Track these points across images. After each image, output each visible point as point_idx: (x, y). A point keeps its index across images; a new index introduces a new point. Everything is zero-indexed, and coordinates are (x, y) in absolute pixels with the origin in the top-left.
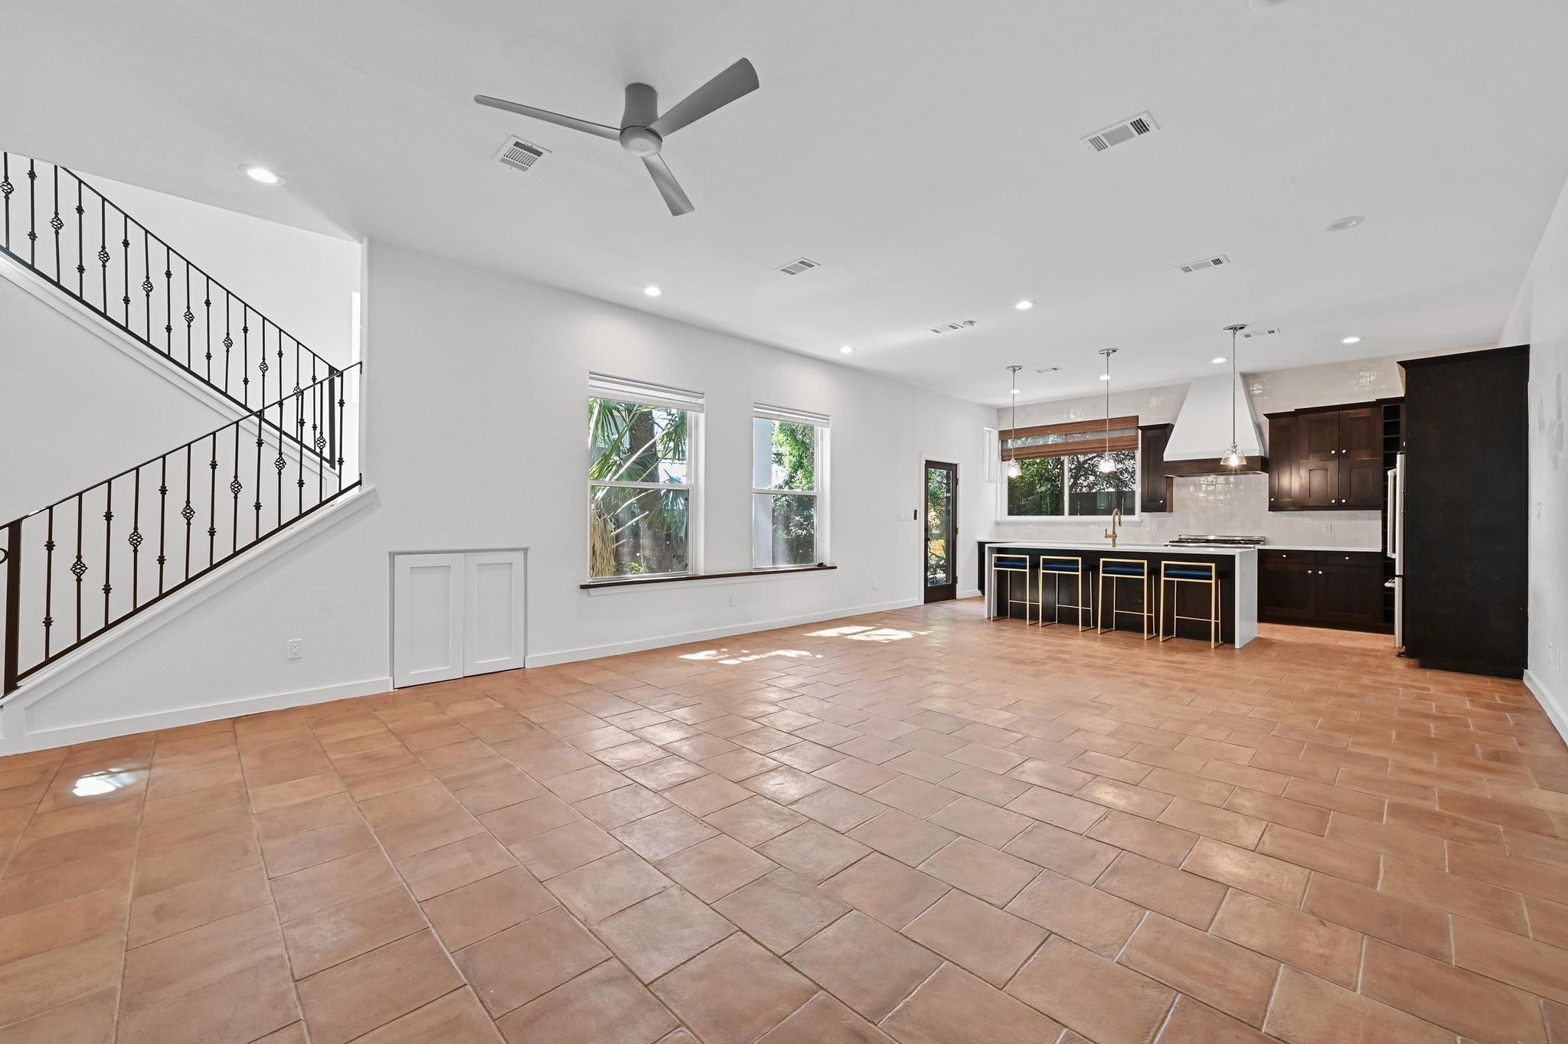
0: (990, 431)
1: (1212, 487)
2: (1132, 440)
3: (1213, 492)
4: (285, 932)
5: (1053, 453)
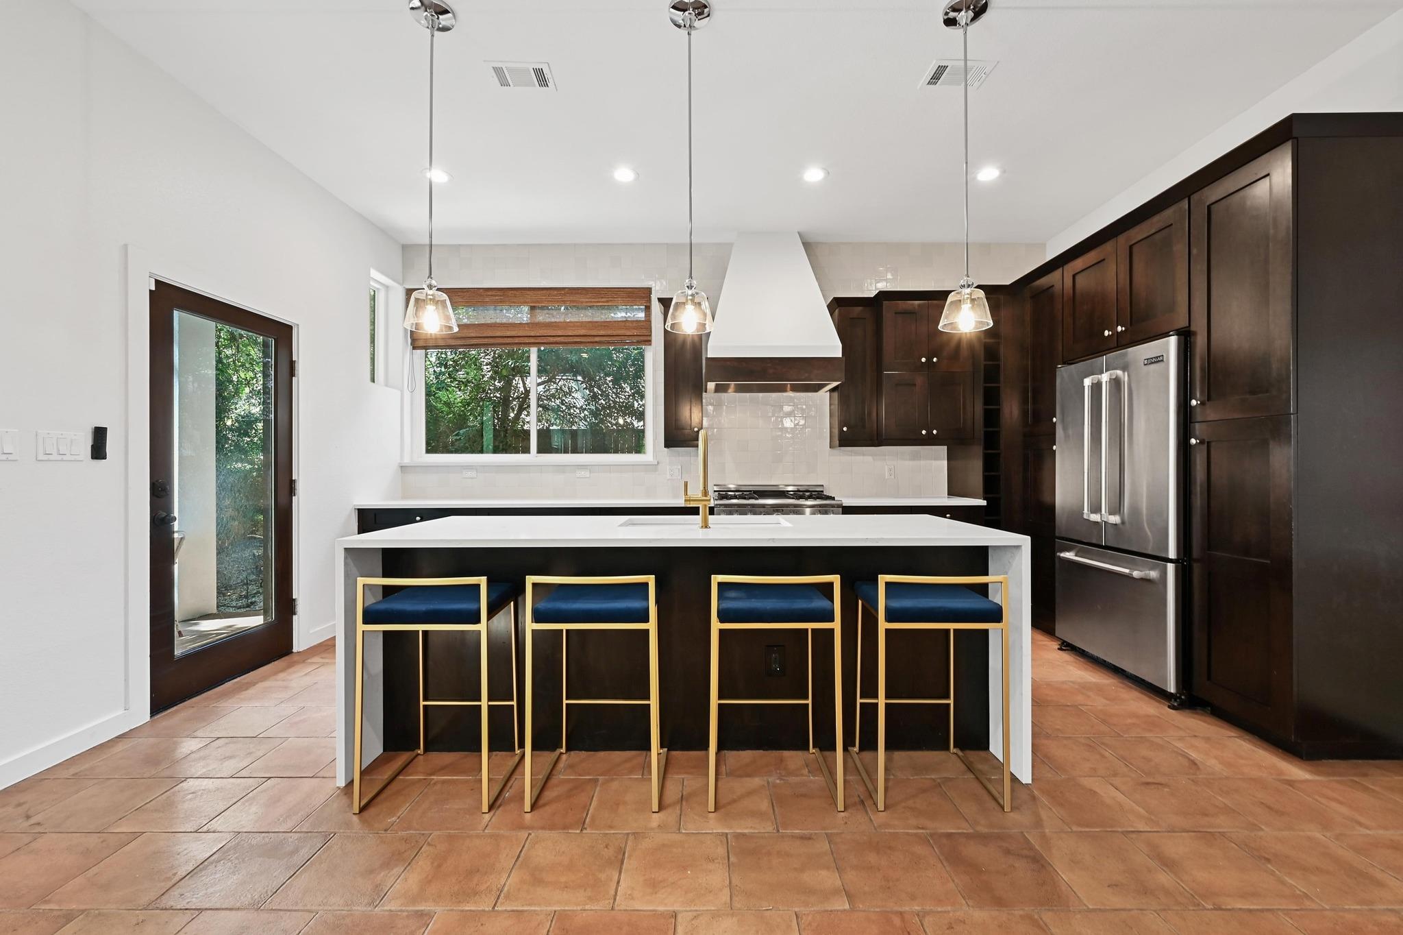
0: (387, 287)
5: (509, 340)
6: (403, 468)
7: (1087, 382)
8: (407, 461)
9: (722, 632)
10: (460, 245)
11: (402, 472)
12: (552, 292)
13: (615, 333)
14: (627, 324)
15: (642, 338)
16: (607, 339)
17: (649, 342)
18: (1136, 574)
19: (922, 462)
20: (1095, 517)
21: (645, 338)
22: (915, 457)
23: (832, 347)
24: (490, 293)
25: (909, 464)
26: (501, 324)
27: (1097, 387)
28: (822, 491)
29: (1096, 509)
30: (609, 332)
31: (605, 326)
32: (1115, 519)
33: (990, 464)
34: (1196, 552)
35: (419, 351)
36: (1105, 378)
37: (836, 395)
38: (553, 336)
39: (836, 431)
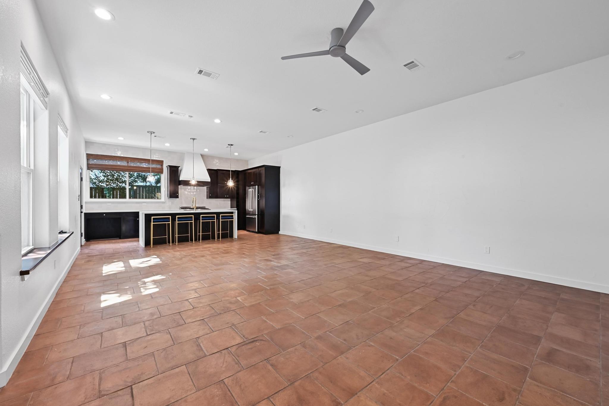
1: (190, 190)
2: (160, 170)
3: (190, 192)
4: (472, 352)
7: (249, 190)
9: (202, 222)
14: (157, 169)
17: (162, 173)
18: (253, 217)
19: (226, 202)
20: (250, 210)
22: (224, 201)
23: (208, 179)
24: (116, 157)
25: (223, 202)
27: (250, 191)
29: (250, 209)
32: (252, 210)
33: (238, 202)
34: (259, 214)
36: (251, 190)
37: (208, 188)
39: (208, 195)
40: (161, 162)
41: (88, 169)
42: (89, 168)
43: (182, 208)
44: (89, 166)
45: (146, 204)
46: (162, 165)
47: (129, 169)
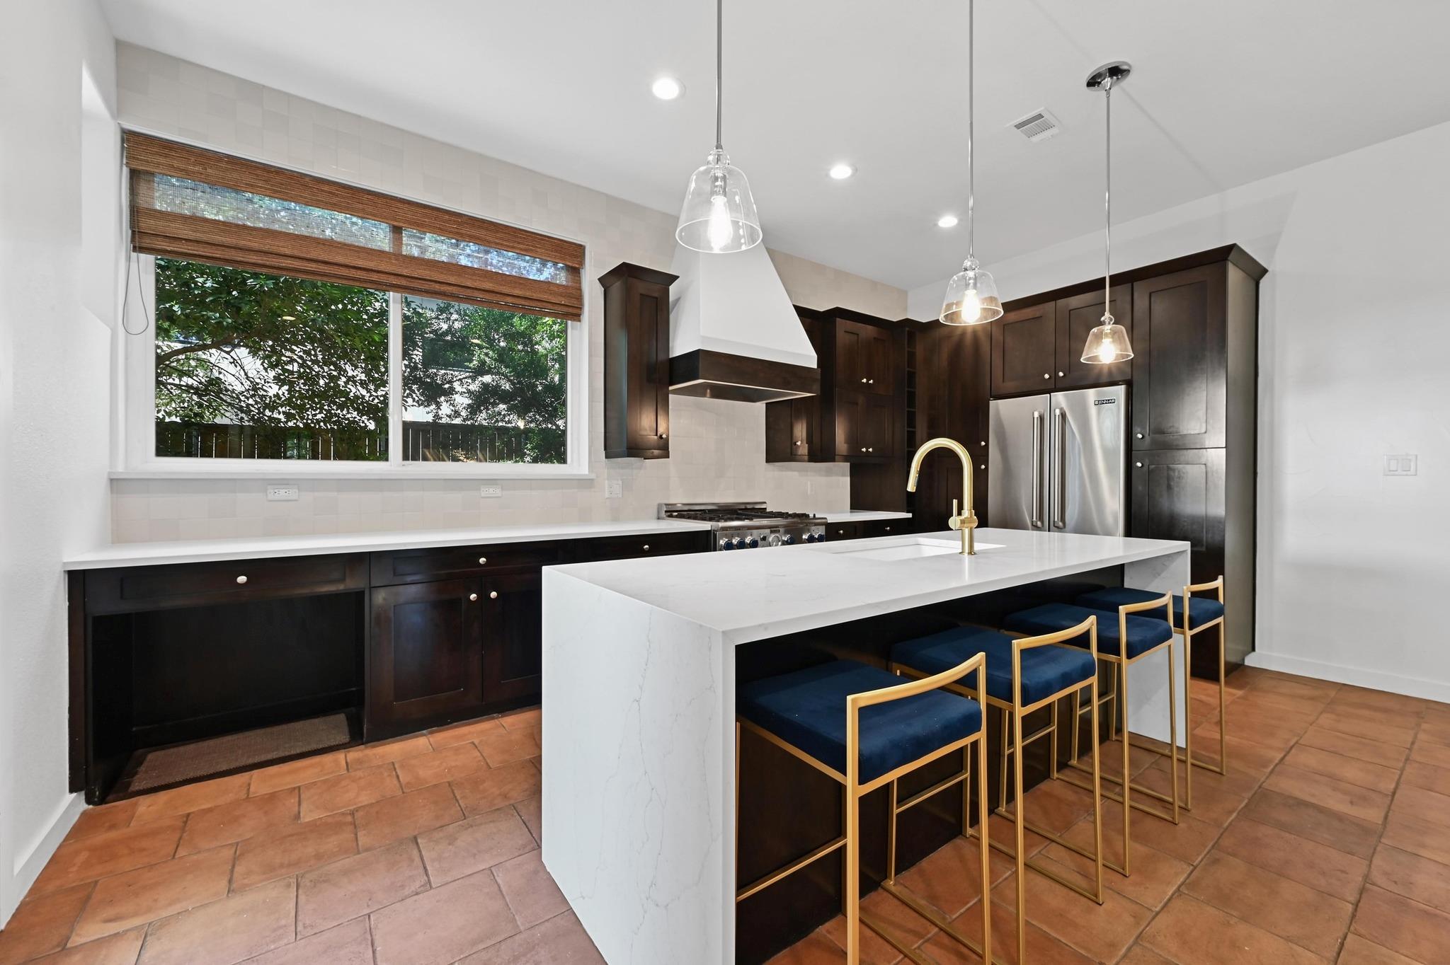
6: (116, 484)
8: (120, 469)
10: (264, 86)
11: (112, 491)
12: (440, 214)
13: (535, 296)
14: (552, 288)
15: (571, 310)
16: (523, 303)
17: (577, 316)
21: (575, 311)
24: (326, 188)
26: (345, 245)
28: (766, 509)
30: (528, 294)
31: (521, 284)
35: (142, 256)
38: (439, 282)
40: (571, 255)
41: (135, 249)
42: (147, 242)
43: (673, 513)
44: (147, 224)
45: (498, 492)
46: (575, 271)
47: (405, 272)
